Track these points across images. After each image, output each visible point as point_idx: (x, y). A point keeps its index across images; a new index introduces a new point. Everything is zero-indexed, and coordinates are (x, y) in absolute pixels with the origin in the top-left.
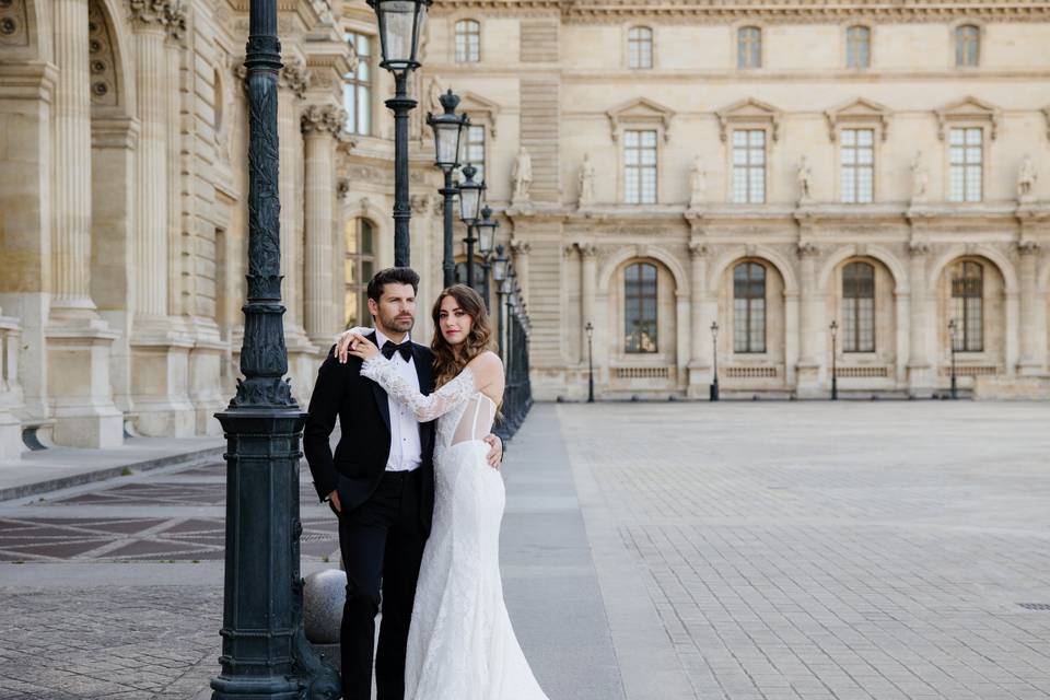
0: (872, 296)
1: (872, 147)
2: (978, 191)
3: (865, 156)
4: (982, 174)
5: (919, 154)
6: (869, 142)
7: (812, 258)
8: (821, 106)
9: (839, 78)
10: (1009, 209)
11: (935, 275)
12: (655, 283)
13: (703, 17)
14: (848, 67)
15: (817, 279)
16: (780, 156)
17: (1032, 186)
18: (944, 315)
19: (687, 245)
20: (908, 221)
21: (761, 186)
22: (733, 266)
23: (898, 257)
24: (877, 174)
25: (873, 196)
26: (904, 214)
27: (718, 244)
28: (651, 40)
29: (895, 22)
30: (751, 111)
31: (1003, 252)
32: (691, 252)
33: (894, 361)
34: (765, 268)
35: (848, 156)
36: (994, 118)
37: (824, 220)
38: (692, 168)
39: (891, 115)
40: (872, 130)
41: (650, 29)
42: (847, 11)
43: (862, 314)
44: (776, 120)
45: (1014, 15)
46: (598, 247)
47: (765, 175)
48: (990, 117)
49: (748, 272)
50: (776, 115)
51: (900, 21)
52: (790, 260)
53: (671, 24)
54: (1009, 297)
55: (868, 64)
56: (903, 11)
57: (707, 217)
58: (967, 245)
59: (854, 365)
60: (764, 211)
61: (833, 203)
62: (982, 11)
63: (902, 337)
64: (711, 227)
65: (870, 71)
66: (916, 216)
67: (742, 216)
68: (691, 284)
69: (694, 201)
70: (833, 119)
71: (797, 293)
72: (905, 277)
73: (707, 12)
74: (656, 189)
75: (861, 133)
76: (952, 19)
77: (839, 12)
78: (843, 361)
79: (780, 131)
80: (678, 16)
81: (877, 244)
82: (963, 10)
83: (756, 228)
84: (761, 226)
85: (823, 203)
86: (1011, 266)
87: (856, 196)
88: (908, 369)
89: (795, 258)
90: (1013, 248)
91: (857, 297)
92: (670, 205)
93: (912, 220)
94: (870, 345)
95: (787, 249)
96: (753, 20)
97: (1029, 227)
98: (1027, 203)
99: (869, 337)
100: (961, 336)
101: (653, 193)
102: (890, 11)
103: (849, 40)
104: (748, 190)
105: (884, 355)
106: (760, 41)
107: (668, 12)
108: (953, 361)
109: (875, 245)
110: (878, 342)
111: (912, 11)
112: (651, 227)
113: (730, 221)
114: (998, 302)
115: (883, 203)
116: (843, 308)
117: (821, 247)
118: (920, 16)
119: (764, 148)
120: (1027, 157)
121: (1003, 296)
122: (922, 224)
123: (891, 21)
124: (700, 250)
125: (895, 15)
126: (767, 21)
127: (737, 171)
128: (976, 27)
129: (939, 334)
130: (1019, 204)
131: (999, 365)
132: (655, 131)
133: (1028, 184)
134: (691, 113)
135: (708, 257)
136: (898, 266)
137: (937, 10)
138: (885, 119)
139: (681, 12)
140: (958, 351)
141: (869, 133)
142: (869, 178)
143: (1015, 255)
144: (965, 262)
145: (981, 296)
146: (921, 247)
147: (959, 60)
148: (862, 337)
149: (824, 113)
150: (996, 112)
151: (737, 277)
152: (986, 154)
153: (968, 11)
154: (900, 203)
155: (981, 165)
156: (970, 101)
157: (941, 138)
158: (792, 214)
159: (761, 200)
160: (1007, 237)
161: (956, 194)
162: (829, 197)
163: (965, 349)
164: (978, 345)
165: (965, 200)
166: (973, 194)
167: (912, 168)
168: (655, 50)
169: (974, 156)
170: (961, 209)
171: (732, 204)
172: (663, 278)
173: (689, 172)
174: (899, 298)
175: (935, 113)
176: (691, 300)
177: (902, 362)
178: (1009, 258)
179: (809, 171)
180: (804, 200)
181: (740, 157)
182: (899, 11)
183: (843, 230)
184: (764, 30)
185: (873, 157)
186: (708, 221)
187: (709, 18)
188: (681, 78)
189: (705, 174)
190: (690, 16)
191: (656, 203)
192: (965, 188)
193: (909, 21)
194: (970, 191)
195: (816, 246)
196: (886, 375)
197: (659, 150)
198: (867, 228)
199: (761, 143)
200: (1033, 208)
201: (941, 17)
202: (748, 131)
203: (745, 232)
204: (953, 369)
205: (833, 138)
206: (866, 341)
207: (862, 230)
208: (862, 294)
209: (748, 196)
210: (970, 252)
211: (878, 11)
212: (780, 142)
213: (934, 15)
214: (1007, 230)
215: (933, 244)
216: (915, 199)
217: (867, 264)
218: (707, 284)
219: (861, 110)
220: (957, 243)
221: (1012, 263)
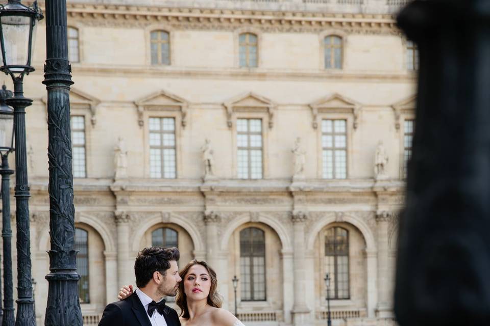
0: (264, 256)
1: (261, 134)
2: (344, 170)
3: (256, 141)
4: (347, 156)
5: (298, 139)
6: (259, 129)
7: (216, 223)
8: (220, 99)
9: (234, 76)
10: (368, 185)
11: (312, 238)
12: (87, 245)
13: (121, 20)
14: (240, 67)
15: (219, 242)
16: (189, 139)
17: (385, 167)
18: (320, 270)
19: (114, 213)
20: (291, 194)
21: (173, 164)
22: (151, 230)
23: (283, 223)
24: (265, 156)
25: (263, 173)
26: (287, 188)
27: (138, 212)
28: (77, 39)
29: (277, 30)
30: (163, 101)
31: (364, 219)
32: (116, 219)
33: (282, 307)
34: (177, 233)
35: (242, 141)
36: (355, 112)
37: (224, 193)
38: (116, 148)
39: (275, 108)
40: (261, 119)
41: (77, 29)
42: (239, 20)
43: (256, 270)
44: (184, 109)
45: (368, 28)
46: (37, 214)
47: (176, 155)
48: (353, 110)
49: (164, 235)
50: (184, 105)
51: (281, 31)
52: (197, 226)
53: (95, 26)
54: (369, 255)
55: (257, 66)
56: (283, 22)
57: (129, 189)
58: (336, 214)
59: (250, 311)
60: (175, 185)
61: (231, 179)
62: (344, 24)
63: (288, 288)
64: (132, 198)
65: (259, 71)
66: (298, 190)
67: (159, 189)
68: (117, 246)
69: (118, 176)
70: (230, 110)
71: (204, 253)
72: (289, 240)
73: (124, 16)
74: (86, 165)
75: (252, 122)
76: (321, 30)
77: (232, 20)
78: (241, 308)
79: (187, 119)
80: (100, 19)
81: (267, 212)
82: (330, 23)
83: (170, 199)
84: (174, 197)
85: (224, 179)
86: (370, 230)
87: (249, 173)
88: (293, 314)
89: (202, 224)
90: (372, 215)
91: (251, 256)
92: (98, 179)
93: (294, 194)
94: (262, 296)
95: (195, 216)
96: (163, 25)
97: (383, 199)
98: (382, 181)
99: (262, 289)
100: (332, 287)
101: (83, 169)
102: (273, 22)
103: (240, 45)
104: (162, 167)
105: (274, 303)
106: (169, 43)
107: (92, 15)
108: (329, 307)
109: (266, 213)
110: (269, 293)
111: (290, 22)
112: (82, 197)
113: (148, 193)
114: (360, 260)
115: (271, 179)
116: (241, 266)
117: (222, 215)
118: (296, 27)
119: (174, 132)
120: (380, 143)
121: (364, 254)
122: (302, 197)
123: (274, 31)
124: (124, 217)
125: (277, 25)
126: (174, 26)
127: (153, 151)
128: (340, 38)
129: (316, 286)
130: (375, 181)
131: (362, 310)
132: (84, 116)
133: (382, 165)
134: (113, 102)
135: (131, 223)
136: (283, 231)
137: (310, 23)
138: (271, 111)
139: (103, 15)
140: (332, 299)
141: (258, 122)
142: (259, 159)
143: (373, 221)
144: (335, 228)
145: (347, 254)
146: (301, 214)
147: (327, 64)
148: (256, 288)
149: (223, 105)
150: (357, 107)
151: (155, 240)
152: (350, 141)
153: (333, 24)
154: (284, 179)
155: (346, 149)
156: (337, 98)
157: (315, 127)
158: (199, 188)
159: (173, 176)
160: (367, 208)
161: (327, 173)
162: (228, 174)
163: (336, 298)
164: (346, 294)
165: (334, 178)
166: (341, 173)
167: (293, 152)
168: (81, 47)
169: (340, 142)
170: (331, 185)
171: (149, 179)
172: (93, 240)
173: (113, 152)
174: (285, 257)
175: (309, 106)
176: (117, 259)
177: (288, 308)
178: (368, 224)
179: (211, 153)
180: (208, 177)
181: (155, 140)
182: (280, 21)
183: (239, 201)
184: (171, 33)
185: (262, 141)
186: (131, 193)
187: (126, 21)
188: (105, 71)
189: (126, 153)
190: (111, 20)
191: (86, 177)
192: (334, 168)
193: (288, 31)
194: (338, 170)
195: (218, 214)
196: (275, 320)
197: (87, 133)
198: (259, 200)
199: (172, 128)
200: (385, 184)
201: (313, 28)
202: (161, 118)
203: (161, 202)
204: (329, 313)
205: (230, 126)
206: (259, 291)
207: (255, 201)
208: (255, 254)
209: (162, 172)
210: (339, 220)
211: (263, 21)
212: (187, 127)
213: (308, 26)
214: (367, 202)
215: (310, 213)
216: (295, 177)
217: (259, 229)
218: (131, 246)
219: (252, 103)
220: (329, 212)
221: (371, 228)
